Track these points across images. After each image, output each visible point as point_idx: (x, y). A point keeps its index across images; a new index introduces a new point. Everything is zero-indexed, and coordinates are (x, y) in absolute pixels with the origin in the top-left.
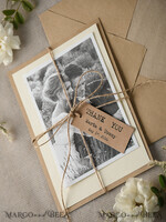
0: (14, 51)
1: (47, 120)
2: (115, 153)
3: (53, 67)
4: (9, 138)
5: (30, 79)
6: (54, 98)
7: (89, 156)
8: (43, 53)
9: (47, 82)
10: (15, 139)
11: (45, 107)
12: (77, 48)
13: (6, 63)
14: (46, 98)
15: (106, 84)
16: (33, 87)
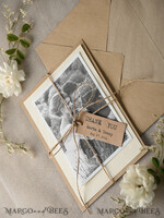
0: (21, 83)
1: (57, 133)
2: (115, 148)
4: (30, 155)
5: (37, 103)
6: (59, 114)
7: (95, 156)
10: (35, 155)
11: (54, 123)
12: (70, 68)
13: (17, 94)
14: (53, 116)
15: (98, 93)
16: (41, 109)
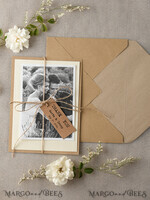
3: (43, 70)
8: (40, 58)
9: (35, 75)
